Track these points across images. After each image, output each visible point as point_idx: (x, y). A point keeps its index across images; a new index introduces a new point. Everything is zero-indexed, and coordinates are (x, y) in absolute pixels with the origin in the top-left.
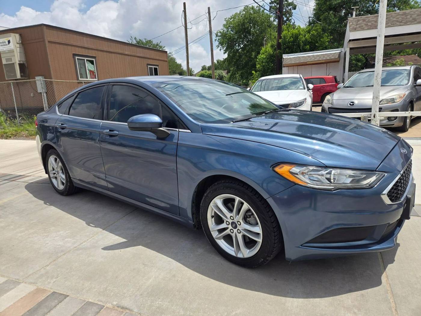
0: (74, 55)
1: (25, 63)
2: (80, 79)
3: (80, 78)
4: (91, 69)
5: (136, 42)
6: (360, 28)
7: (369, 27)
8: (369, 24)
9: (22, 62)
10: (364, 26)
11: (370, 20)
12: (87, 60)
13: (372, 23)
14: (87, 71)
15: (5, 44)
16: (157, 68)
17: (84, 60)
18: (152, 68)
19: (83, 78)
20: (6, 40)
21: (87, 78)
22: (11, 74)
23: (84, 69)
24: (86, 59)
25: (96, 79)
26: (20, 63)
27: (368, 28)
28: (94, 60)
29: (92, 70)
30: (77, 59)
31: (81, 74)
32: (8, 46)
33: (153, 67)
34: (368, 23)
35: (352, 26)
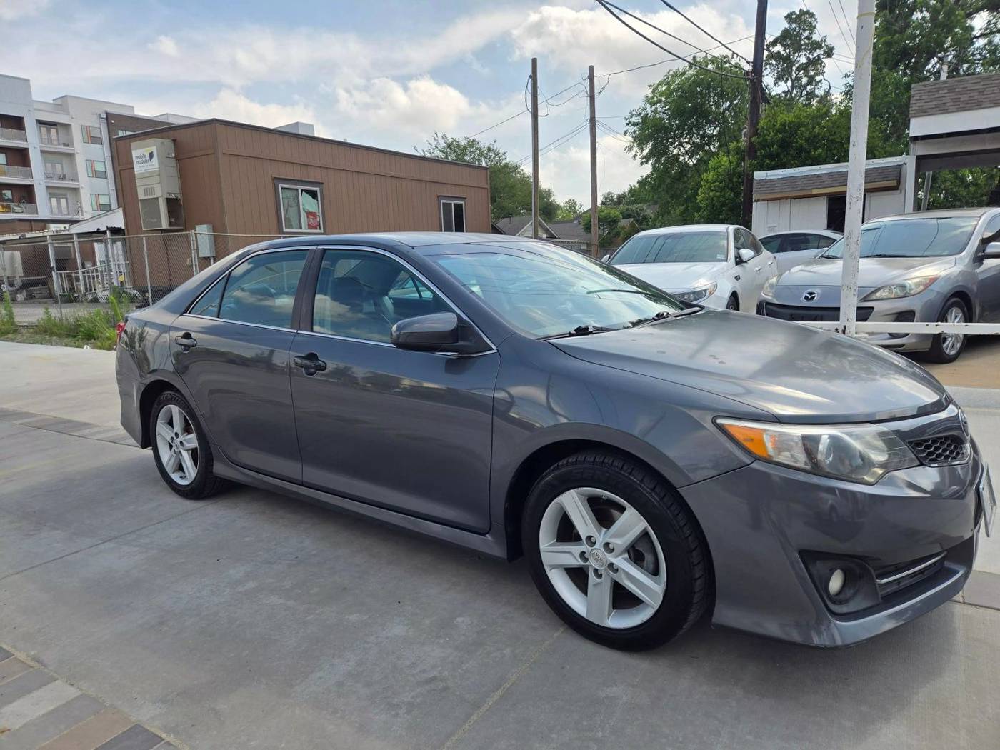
0: (276, 180)
1: (179, 197)
2: (285, 230)
3: (286, 228)
4: (311, 210)
5: (445, 145)
6: (937, 109)
7: (961, 106)
8: (964, 98)
9: (173, 195)
10: (948, 104)
11: (969, 89)
12: (302, 190)
13: (971, 95)
14: (302, 212)
15: (144, 159)
16: (461, 205)
17: (297, 190)
18: (450, 204)
19: (292, 228)
20: (146, 151)
21: (301, 228)
22: (153, 221)
23: (296, 208)
24: (300, 188)
25: (320, 229)
26: (171, 197)
27: (958, 108)
28: (318, 189)
29: (313, 211)
30: (282, 188)
31: (287, 220)
32: (149, 163)
33: (453, 202)
34: (960, 96)
35: (918, 105)
